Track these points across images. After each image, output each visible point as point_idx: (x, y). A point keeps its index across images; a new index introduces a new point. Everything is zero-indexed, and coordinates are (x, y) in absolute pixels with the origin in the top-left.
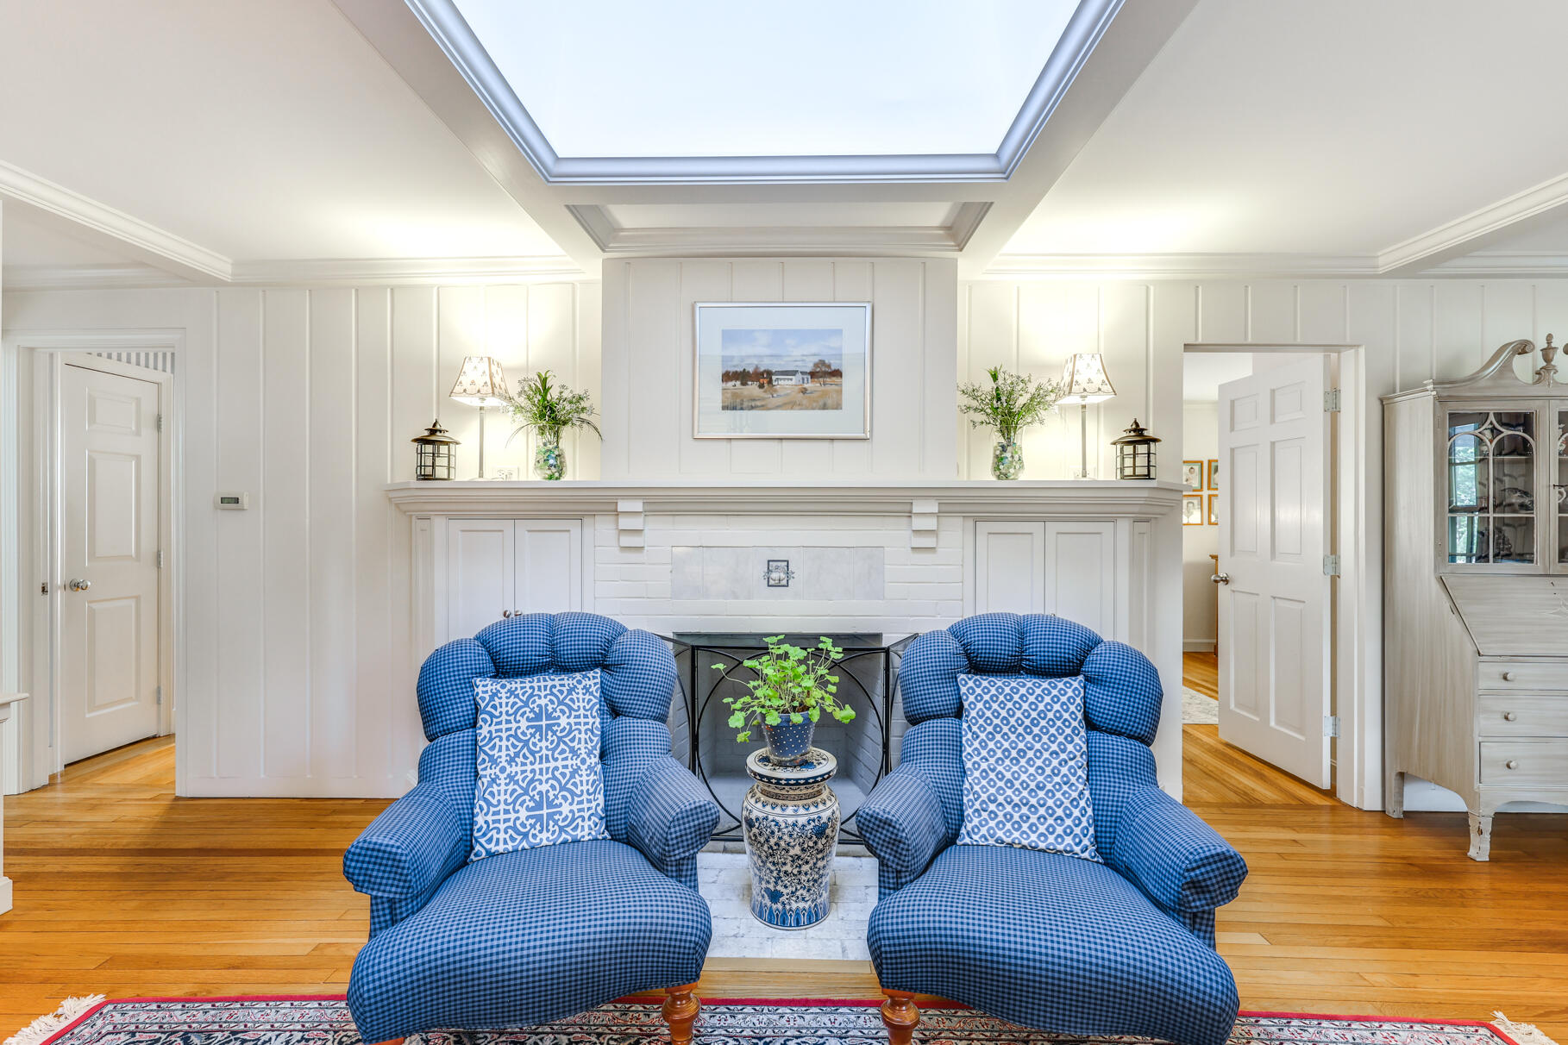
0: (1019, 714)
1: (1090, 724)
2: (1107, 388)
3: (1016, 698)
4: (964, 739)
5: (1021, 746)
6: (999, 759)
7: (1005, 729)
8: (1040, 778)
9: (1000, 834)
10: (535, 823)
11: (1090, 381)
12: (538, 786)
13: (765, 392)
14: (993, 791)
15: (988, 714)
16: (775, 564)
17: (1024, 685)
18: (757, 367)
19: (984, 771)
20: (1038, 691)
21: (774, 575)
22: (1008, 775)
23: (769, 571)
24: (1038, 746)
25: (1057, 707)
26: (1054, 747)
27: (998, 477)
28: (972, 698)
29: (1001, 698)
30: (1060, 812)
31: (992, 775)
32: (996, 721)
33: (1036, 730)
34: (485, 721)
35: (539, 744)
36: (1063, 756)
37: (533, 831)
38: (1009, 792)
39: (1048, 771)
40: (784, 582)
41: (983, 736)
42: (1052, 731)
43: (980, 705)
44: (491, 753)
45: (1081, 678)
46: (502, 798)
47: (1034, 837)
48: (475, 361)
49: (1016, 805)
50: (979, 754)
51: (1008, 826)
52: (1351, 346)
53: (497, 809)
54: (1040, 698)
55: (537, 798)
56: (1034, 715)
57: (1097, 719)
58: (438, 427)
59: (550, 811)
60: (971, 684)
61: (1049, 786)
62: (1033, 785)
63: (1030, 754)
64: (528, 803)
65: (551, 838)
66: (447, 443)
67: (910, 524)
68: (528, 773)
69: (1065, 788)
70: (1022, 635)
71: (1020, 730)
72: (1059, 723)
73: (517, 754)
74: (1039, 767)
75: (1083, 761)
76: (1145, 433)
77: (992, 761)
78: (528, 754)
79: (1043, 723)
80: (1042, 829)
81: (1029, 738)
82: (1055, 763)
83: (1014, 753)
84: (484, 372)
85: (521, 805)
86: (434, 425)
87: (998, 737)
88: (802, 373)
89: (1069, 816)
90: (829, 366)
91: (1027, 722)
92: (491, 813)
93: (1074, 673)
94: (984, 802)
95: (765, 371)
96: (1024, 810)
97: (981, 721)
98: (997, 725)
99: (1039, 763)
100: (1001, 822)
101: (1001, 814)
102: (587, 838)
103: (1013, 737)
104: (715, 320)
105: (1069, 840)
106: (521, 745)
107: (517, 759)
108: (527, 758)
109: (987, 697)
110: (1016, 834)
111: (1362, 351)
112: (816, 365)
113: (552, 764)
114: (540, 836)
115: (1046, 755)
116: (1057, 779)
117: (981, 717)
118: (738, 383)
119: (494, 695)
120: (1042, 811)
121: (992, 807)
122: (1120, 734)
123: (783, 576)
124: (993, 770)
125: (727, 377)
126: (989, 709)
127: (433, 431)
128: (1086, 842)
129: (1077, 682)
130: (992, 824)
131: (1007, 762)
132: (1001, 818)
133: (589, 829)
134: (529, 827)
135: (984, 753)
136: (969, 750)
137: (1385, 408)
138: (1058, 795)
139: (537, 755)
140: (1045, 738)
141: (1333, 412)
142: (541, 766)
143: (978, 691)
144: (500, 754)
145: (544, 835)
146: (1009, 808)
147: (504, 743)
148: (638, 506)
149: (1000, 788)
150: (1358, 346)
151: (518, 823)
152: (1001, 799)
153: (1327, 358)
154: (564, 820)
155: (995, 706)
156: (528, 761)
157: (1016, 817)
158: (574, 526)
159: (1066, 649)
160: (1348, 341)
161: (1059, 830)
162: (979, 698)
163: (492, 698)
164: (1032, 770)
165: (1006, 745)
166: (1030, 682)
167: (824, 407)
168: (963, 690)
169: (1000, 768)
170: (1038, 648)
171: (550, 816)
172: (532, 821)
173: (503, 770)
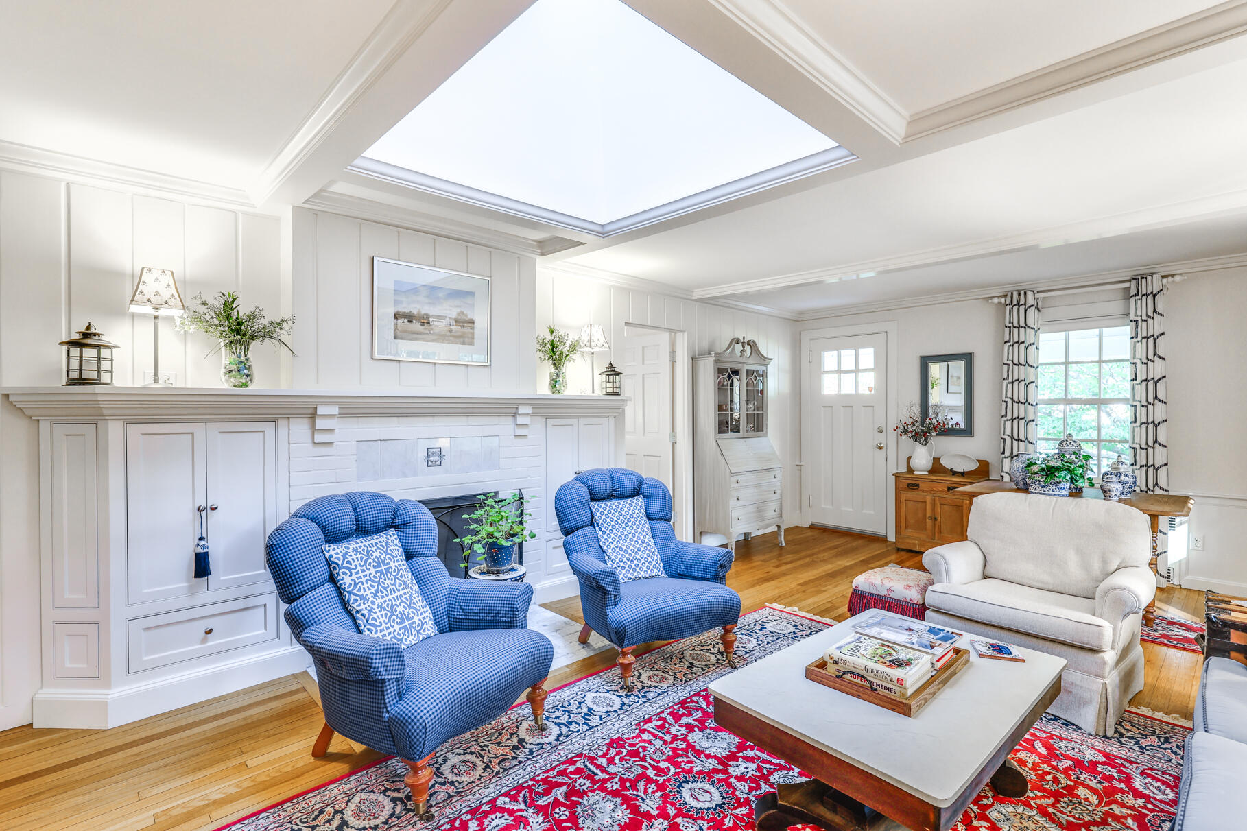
0: (621, 518)
1: (649, 519)
2: (606, 345)
3: (619, 510)
4: (599, 536)
5: (626, 533)
6: (618, 541)
7: (617, 526)
8: (638, 546)
9: (629, 575)
10: (405, 632)
11: (598, 340)
12: (397, 609)
13: (425, 329)
14: (620, 557)
15: (608, 520)
16: (432, 450)
17: (620, 504)
18: (419, 311)
19: (613, 548)
20: (627, 505)
21: (432, 458)
22: (625, 548)
23: (428, 456)
24: (633, 531)
25: (637, 511)
26: (639, 530)
27: (553, 393)
28: (599, 514)
29: (613, 511)
30: (650, 559)
31: (617, 550)
32: (613, 523)
33: (630, 524)
34: (345, 573)
35: (386, 582)
36: (644, 534)
37: (405, 637)
38: (627, 556)
39: (640, 542)
40: (438, 463)
41: (608, 532)
42: (637, 523)
43: (603, 517)
44: (360, 594)
45: (641, 496)
46: (382, 620)
47: (642, 573)
48: (156, 273)
49: (632, 561)
50: (608, 541)
51: (631, 571)
52: (682, 331)
53: (382, 628)
54: (629, 508)
55: (399, 616)
56: (628, 517)
57: (651, 515)
58: (93, 330)
59: (410, 622)
60: (596, 506)
61: (643, 549)
62: (636, 550)
63: (630, 536)
64: (396, 620)
65: (415, 639)
66: (98, 347)
67: (515, 421)
68: (388, 602)
69: (648, 548)
70: (612, 478)
71: (623, 525)
72: (639, 519)
73: (377, 591)
74: (636, 541)
75: (650, 534)
76: (616, 369)
77: (615, 543)
78: (383, 590)
79: (632, 520)
80: (645, 568)
81: (628, 528)
82: (642, 537)
83: (623, 537)
84: (168, 285)
85: (394, 622)
86: (88, 328)
87: (614, 531)
88: (450, 318)
89: (653, 560)
90: (466, 316)
91: (626, 521)
92: (379, 631)
93: (637, 495)
94: (618, 563)
95: (425, 314)
96: (635, 562)
97: (605, 525)
98: (613, 525)
99: (635, 539)
100: (627, 570)
101: (627, 566)
102: (432, 635)
103: (621, 529)
104: (389, 274)
105: (655, 570)
106: (376, 584)
107: (378, 594)
108: (383, 593)
109: (606, 512)
110: (635, 574)
111: (686, 334)
112: (458, 314)
113: (398, 594)
114: (409, 639)
115: (637, 535)
116: (644, 545)
117: (605, 523)
118: (406, 321)
119: (345, 555)
120: (643, 560)
121: (622, 564)
122: (661, 520)
123: (438, 458)
124: (617, 547)
125: (397, 316)
126: (608, 518)
127: (86, 335)
128: (662, 570)
129: (640, 498)
130: (624, 572)
131: (621, 542)
132: (627, 568)
133: (431, 629)
134: (402, 635)
135: (610, 540)
136: (603, 540)
137: (694, 361)
138: (647, 552)
139: (388, 589)
140: (635, 527)
141: (673, 362)
142: (393, 596)
143: (601, 509)
144: (366, 593)
145: (411, 638)
146: (629, 563)
147: (365, 585)
148: (335, 410)
149: (623, 555)
150: (684, 331)
151: (396, 633)
152: (625, 560)
153: (670, 334)
154: (418, 626)
155: (610, 516)
156: (384, 595)
157: (633, 566)
158: (269, 428)
159: (633, 484)
160: (682, 329)
161: (651, 567)
162: (602, 513)
163: (345, 558)
164: (633, 543)
165: (619, 534)
166: (616, 502)
167: (464, 343)
168: (594, 510)
169: (620, 546)
170: (622, 484)
171: (411, 625)
172: (403, 631)
173: (373, 603)
